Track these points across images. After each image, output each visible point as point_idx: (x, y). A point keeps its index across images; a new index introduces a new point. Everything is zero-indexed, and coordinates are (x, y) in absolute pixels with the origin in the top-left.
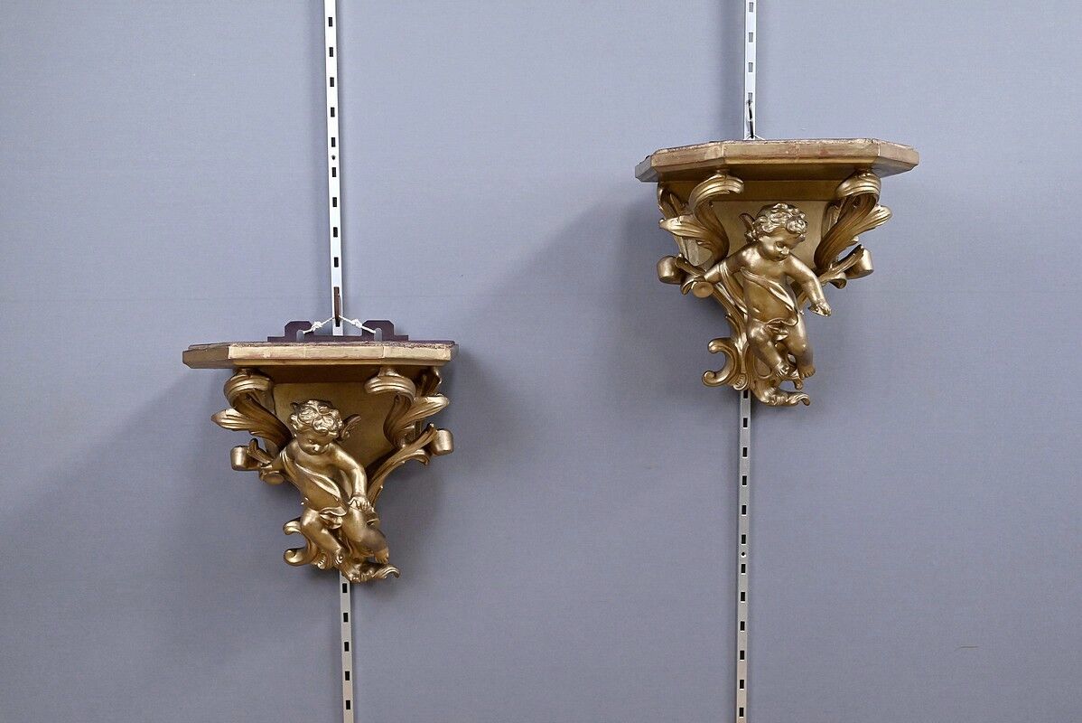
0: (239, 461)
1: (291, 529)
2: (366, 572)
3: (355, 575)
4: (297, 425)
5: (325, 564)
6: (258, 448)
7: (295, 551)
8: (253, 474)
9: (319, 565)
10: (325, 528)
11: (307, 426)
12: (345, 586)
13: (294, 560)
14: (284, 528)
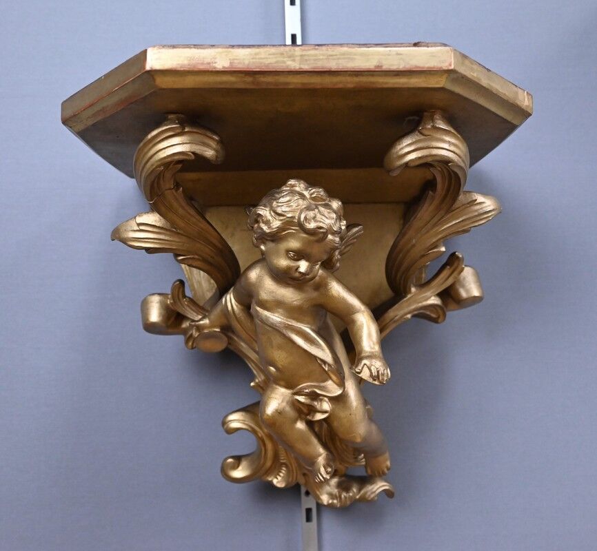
0: (155, 316)
1: (234, 425)
2: (347, 490)
3: (332, 496)
4: (267, 223)
5: (286, 478)
6: (184, 296)
7: (238, 459)
8: (174, 342)
9: (275, 481)
10: (302, 419)
11: (289, 223)
12: (309, 511)
13: (239, 473)
14: (224, 423)
